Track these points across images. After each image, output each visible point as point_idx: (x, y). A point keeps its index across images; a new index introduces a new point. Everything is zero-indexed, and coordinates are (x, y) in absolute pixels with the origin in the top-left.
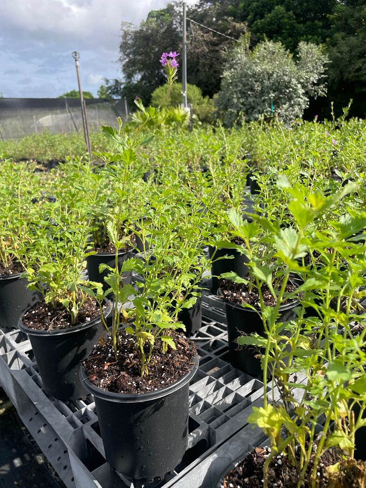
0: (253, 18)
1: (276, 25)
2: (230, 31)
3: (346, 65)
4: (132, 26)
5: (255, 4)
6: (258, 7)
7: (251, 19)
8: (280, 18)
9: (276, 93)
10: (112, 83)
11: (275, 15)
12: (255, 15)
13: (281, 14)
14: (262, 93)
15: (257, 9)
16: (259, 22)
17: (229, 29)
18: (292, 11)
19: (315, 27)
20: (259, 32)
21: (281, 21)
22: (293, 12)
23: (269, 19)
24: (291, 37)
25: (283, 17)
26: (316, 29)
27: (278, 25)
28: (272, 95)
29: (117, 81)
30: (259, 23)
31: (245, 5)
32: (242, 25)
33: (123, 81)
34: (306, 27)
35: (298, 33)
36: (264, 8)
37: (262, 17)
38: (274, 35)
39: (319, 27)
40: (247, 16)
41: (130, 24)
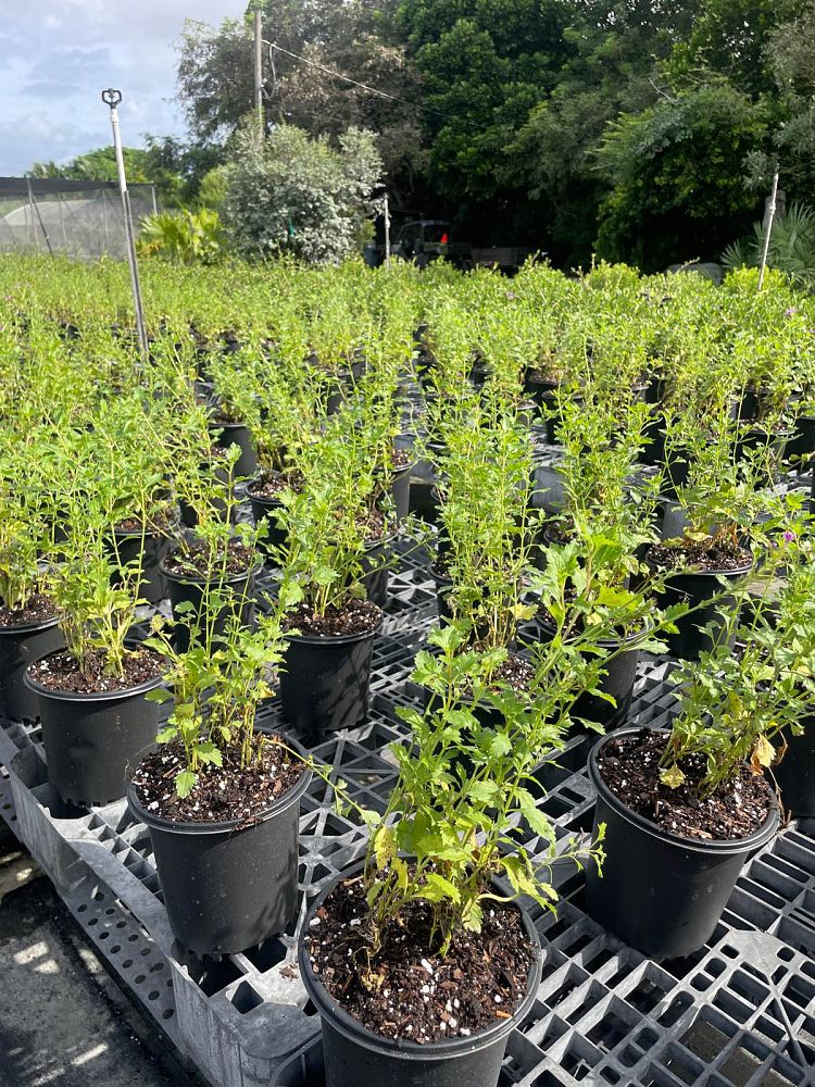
0: (419, 40)
1: (458, 57)
2: (370, 61)
3: (574, 147)
4: (206, 29)
5: (422, 11)
6: (428, 17)
7: (415, 40)
8: (464, 45)
9: (294, 208)
10: (160, 144)
11: (455, 38)
12: (425, 33)
13: (465, 35)
14: (272, 206)
15: (427, 22)
16: (429, 48)
17: (370, 57)
18: (487, 32)
19: (534, 65)
20: (429, 69)
21: (467, 50)
22: (490, 34)
23: (445, 44)
24: (487, 84)
25: (470, 42)
26: (536, 69)
27: (462, 58)
28: (284, 211)
29: (169, 140)
30: (428, 51)
31: (407, 10)
32: (395, 52)
33: (184, 140)
34: (519, 65)
35: (500, 77)
36: (440, 22)
37: (436, 38)
38: (457, 77)
39: (543, 66)
40: (408, 34)
41: (201, 24)
